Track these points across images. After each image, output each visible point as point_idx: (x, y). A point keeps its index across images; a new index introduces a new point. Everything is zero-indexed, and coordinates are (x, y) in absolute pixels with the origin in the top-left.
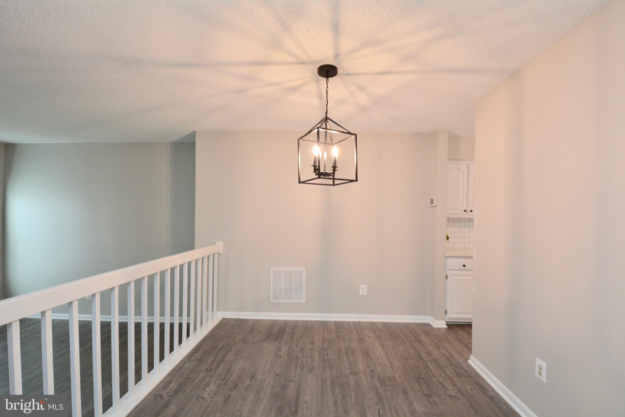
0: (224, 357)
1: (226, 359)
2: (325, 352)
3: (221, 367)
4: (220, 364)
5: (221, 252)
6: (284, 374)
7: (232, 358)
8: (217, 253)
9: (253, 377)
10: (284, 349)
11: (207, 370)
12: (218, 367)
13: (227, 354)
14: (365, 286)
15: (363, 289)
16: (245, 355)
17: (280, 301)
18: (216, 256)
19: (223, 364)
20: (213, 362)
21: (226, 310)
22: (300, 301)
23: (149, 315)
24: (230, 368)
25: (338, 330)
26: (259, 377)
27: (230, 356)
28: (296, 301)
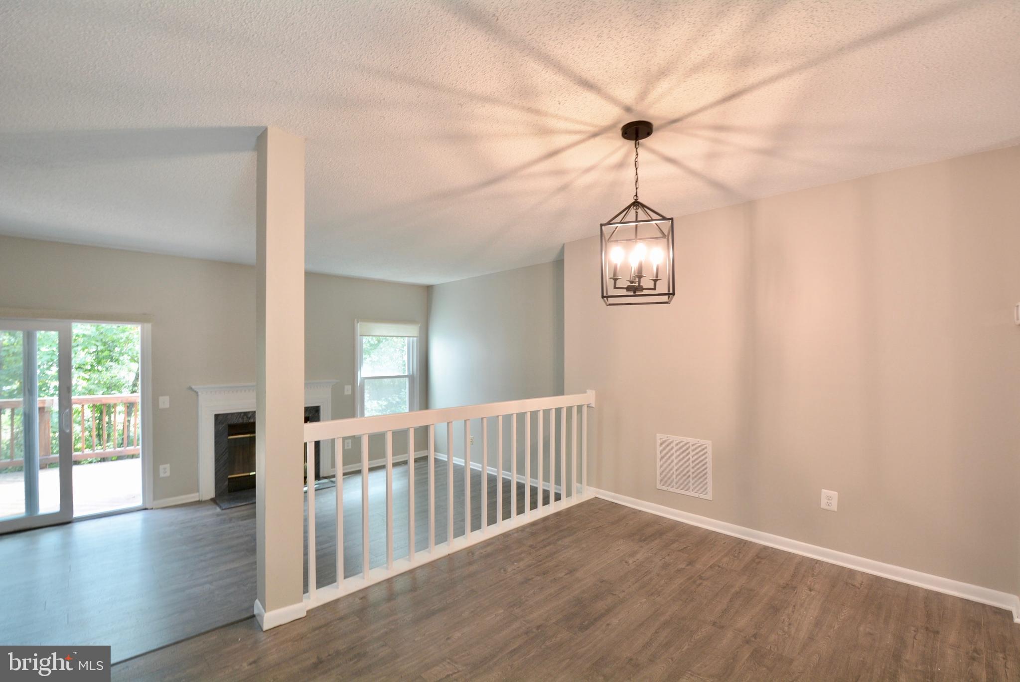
0: (558, 540)
1: (560, 542)
2: (699, 582)
3: (548, 548)
4: (549, 544)
5: (593, 405)
6: (611, 584)
7: (567, 544)
8: (586, 406)
9: (571, 572)
10: (640, 557)
11: (531, 546)
12: (545, 546)
13: (565, 537)
14: (834, 494)
15: (829, 498)
16: (584, 546)
17: (670, 489)
18: (585, 409)
19: (551, 546)
20: (543, 540)
21: (599, 486)
22: (702, 496)
23: (544, 480)
24: (555, 553)
25: (757, 560)
26: (579, 574)
27: (567, 541)
28: (696, 495)
